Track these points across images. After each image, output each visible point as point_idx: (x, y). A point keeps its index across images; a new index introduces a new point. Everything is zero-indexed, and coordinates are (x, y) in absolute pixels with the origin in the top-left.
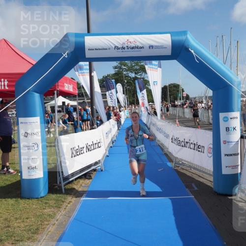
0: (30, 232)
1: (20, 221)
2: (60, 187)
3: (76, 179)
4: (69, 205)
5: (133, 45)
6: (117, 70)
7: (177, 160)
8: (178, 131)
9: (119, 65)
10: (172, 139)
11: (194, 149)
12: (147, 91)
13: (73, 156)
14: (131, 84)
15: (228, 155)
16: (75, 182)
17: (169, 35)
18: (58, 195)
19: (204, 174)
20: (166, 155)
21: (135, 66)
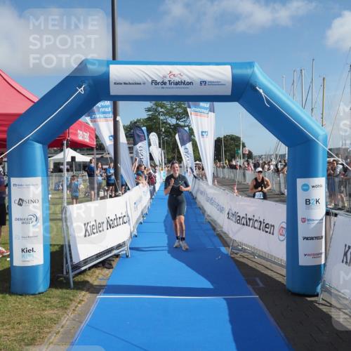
0: (22, 343)
1: (8, 327)
2: (68, 279)
3: (90, 268)
4: (79, 305)
5: (177, 79)
6: (150, 113)
7: (236, 245)
8: (237, 203)
9: (154, 107)
10: (228, 214)
11: (260, 229)
12: (193, 144)
13: (87, 234)
14: (171, 134)
15: (307, 239)
16: (89, 273)
17: (228, 68)
18: (65, 291)
19: (273, 265)
20: (220, 236)
21: (176, 108)
